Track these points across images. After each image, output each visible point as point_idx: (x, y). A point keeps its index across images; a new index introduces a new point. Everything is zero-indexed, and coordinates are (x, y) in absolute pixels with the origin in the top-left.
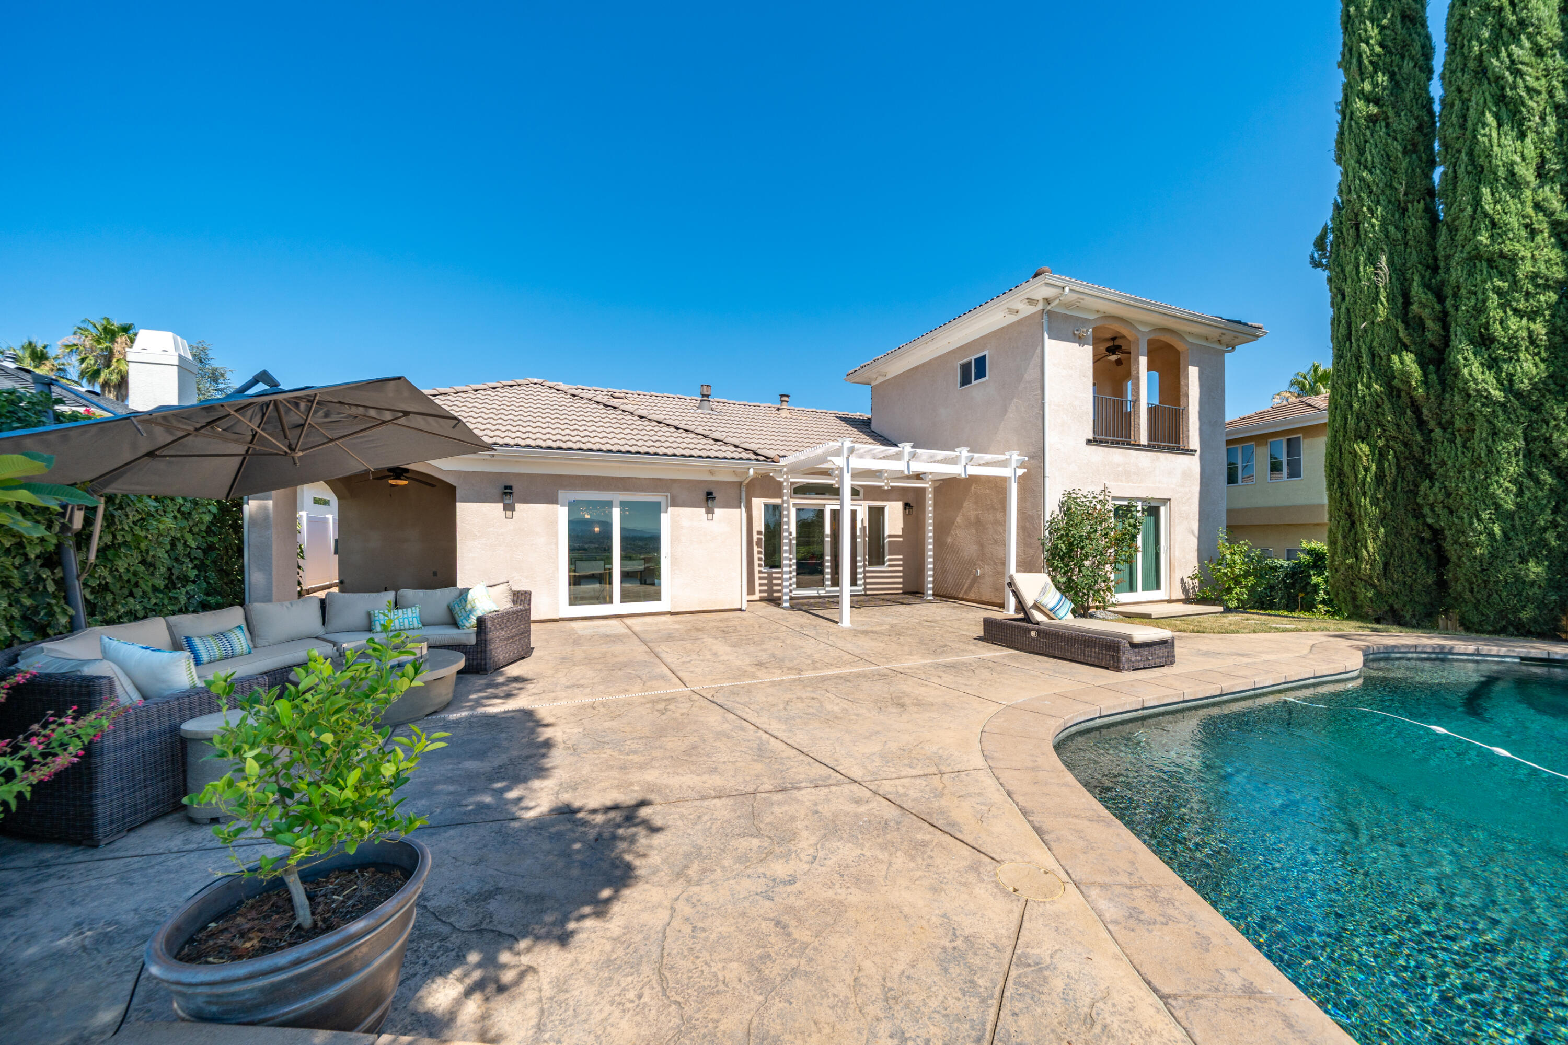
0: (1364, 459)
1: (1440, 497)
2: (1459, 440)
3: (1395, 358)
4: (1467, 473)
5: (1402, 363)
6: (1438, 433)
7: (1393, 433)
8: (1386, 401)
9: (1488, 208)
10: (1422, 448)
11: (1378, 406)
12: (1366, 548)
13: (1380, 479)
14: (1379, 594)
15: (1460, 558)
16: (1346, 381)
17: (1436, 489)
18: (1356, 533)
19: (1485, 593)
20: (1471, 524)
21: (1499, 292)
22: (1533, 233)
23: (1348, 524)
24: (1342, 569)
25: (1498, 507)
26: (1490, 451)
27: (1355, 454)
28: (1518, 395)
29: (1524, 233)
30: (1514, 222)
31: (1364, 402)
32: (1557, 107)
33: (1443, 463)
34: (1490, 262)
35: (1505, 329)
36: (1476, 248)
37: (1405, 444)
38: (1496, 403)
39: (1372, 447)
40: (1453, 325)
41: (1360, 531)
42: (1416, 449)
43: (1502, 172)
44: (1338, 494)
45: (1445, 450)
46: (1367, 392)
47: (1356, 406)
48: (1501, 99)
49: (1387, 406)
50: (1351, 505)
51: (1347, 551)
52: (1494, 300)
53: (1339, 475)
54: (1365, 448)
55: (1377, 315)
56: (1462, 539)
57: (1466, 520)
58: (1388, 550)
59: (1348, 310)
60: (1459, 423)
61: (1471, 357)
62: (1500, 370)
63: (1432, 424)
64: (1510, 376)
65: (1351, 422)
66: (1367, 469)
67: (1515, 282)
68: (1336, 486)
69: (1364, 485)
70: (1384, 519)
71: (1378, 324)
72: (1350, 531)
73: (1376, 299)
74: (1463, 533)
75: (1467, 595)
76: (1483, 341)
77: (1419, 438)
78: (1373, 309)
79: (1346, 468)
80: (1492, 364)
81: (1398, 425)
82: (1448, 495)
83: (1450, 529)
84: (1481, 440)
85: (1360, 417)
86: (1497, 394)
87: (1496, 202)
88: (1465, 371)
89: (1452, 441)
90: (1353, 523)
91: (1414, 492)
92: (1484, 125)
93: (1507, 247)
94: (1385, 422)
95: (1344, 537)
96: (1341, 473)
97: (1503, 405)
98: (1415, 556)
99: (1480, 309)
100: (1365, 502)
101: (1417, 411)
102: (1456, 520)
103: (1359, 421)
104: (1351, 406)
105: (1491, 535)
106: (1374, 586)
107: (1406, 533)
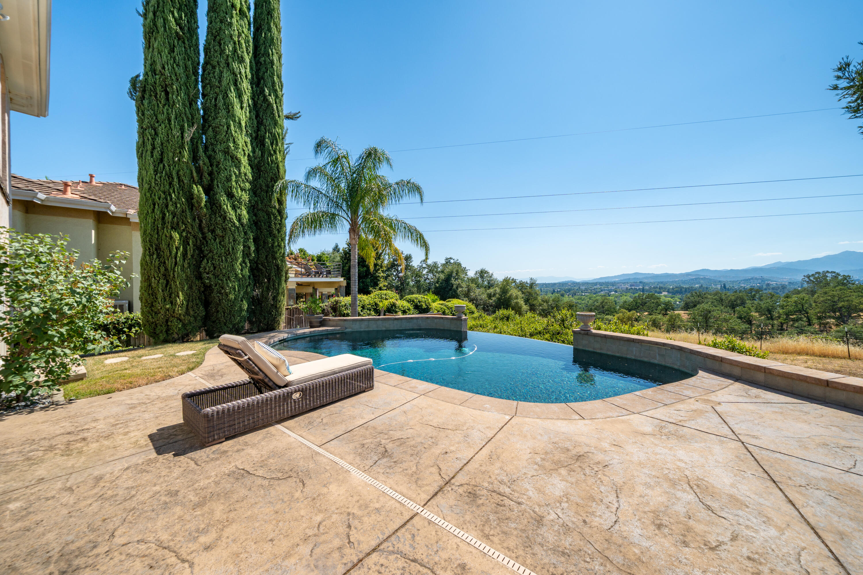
0: (177, 241)
1: (212, 269)
2: (217, 240)
3: (194, 186)
4: (223, 258)
5: (198, 192)
6: (209, 235)
7: (190, 230)
8: (187, 210)
9: (233, 132)
10: (201, 241)
11: (183, 212)
12: (179, 297)
13: (185, 255)
14: (184, 325)
15: (220, 300)
16: (162, 189)
17: (209, 264)
18: (170, 288)
19: (229, 317)
20: (227, 283)
21: (235, 174)
22: (245, 154)
23: (165, 282)
24: (162, 312)
25: (236, 275)
26: (233, 249)
27: (171, 237)
28: (242, 224)
29: (243, 153)
30: (241, 146)
31: (176, 207)
32: (249, 106)
33: (211, 251)
34: (232, 158)
35: (237, 192)
36: (228, 148)
37: (194, 237)
38: (235, 226)
39: (181, 236)
40: (216, 181)
41: (173, 286)
42: (199, 241)
43: (237, 119)
44: (157, 263)
45: (212, 244)
46: (178, 201)
47: (171, 208)
48: (235, 84)
49: (188, 213)
50: (166, 269)
51: (165, 301)
52: (234, 178)
53: (156, 250)
54: (178, 236)
55: (184, 157)
56: (223, 291)
57: (225, 281)
58: (188, 298)
59: (162, 144)
60: (219, 232)
61: (226, 200)
62: (236, 211)
63: (206, 230)
64: (240, 215)
65: (168, 216)
66: (177, 249)
67: (240, 173)
68: (155, 256)
69: (176, 258)
70: (187, 278)
71: (183, 162)
72: (166, 286)
73: (182, 147)
74: (223, 288)
75: (222, 319)
76: (230, 195)
77: (200, 235)
78: (180, 152)
79: (163, 246)
80: (234, 207)
81: (192, 225)
82: (215, 268)
83: (216, 286)
84: (229, 243)
85: (174, 215)
86: (237, 223)
87: (236, 132)
88: (225, 206)
89: (215, 240)
90: (168, 282)
91: (198, 266)
92: (230, 91)
93: (239, 156)
94: (186, 222)
95: (163, 291)
96: (158, 249)
97: (238, 228)
98: (198, 301)
99: (229, 179)
100: (178, 269)
101: (201, 221)
102: (220, 282)
103: (174, 217)
104: (167, 206)
105: (234, 289)
106: (181, 320)
107: (194, 288)
